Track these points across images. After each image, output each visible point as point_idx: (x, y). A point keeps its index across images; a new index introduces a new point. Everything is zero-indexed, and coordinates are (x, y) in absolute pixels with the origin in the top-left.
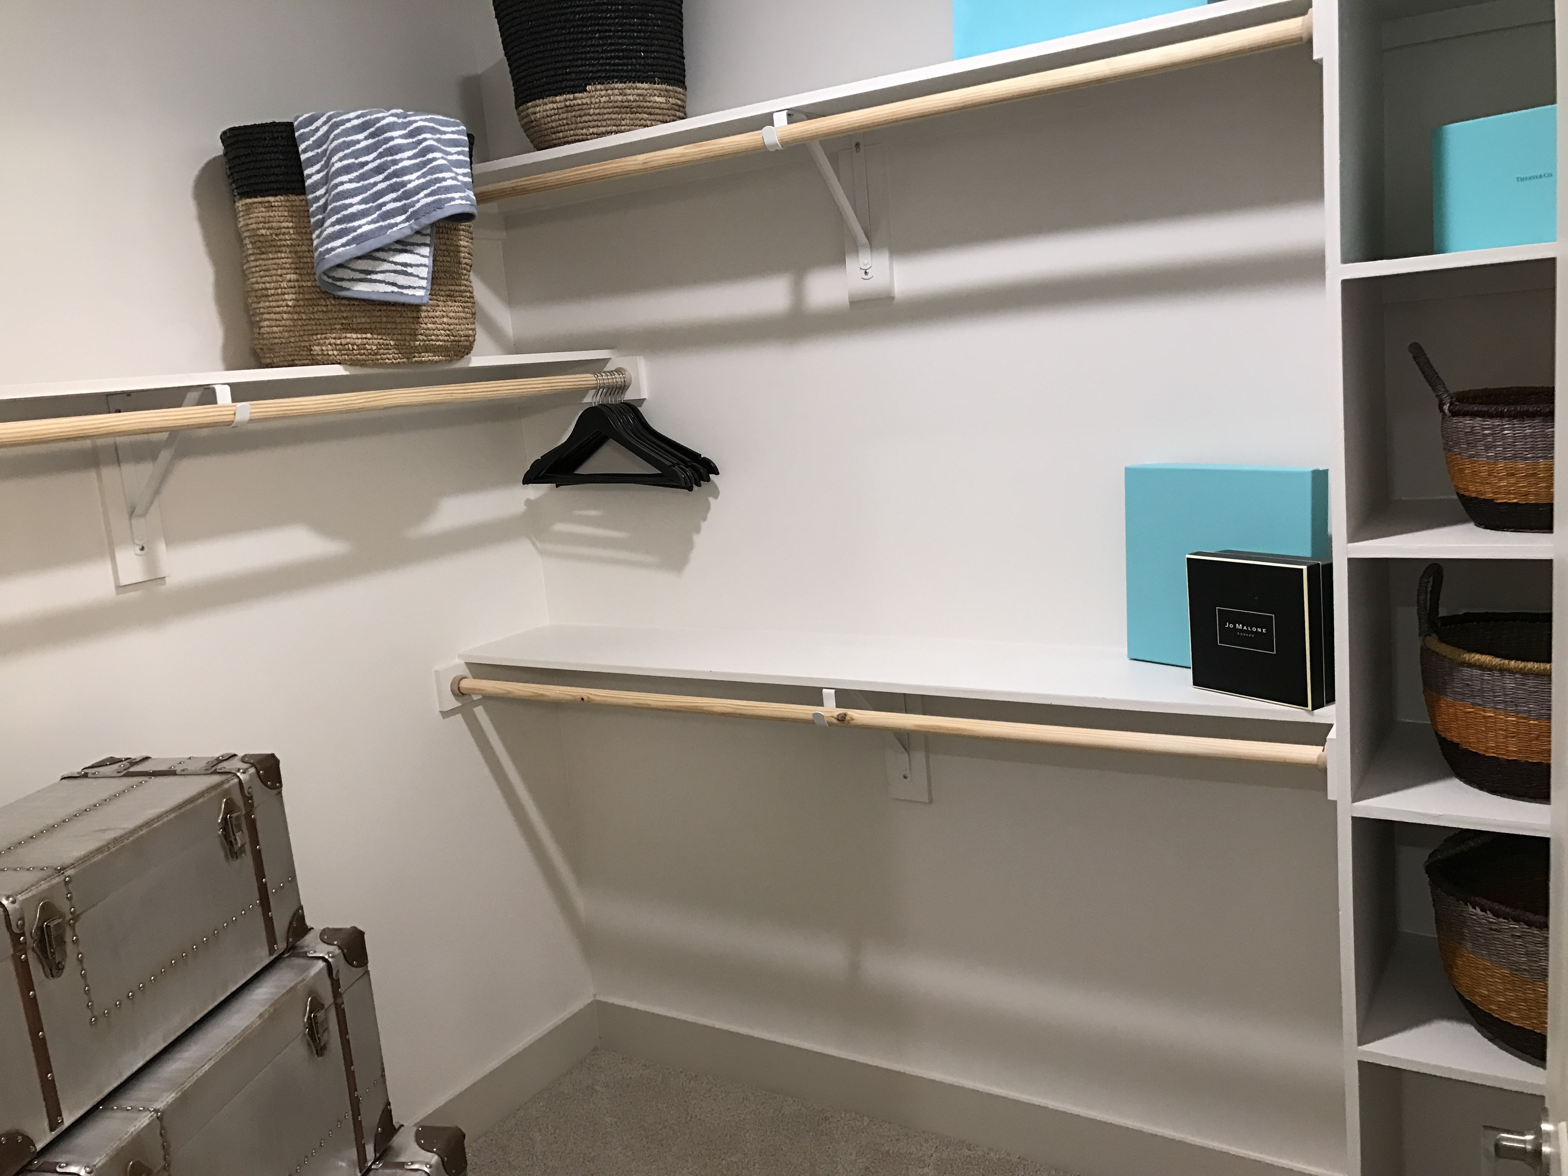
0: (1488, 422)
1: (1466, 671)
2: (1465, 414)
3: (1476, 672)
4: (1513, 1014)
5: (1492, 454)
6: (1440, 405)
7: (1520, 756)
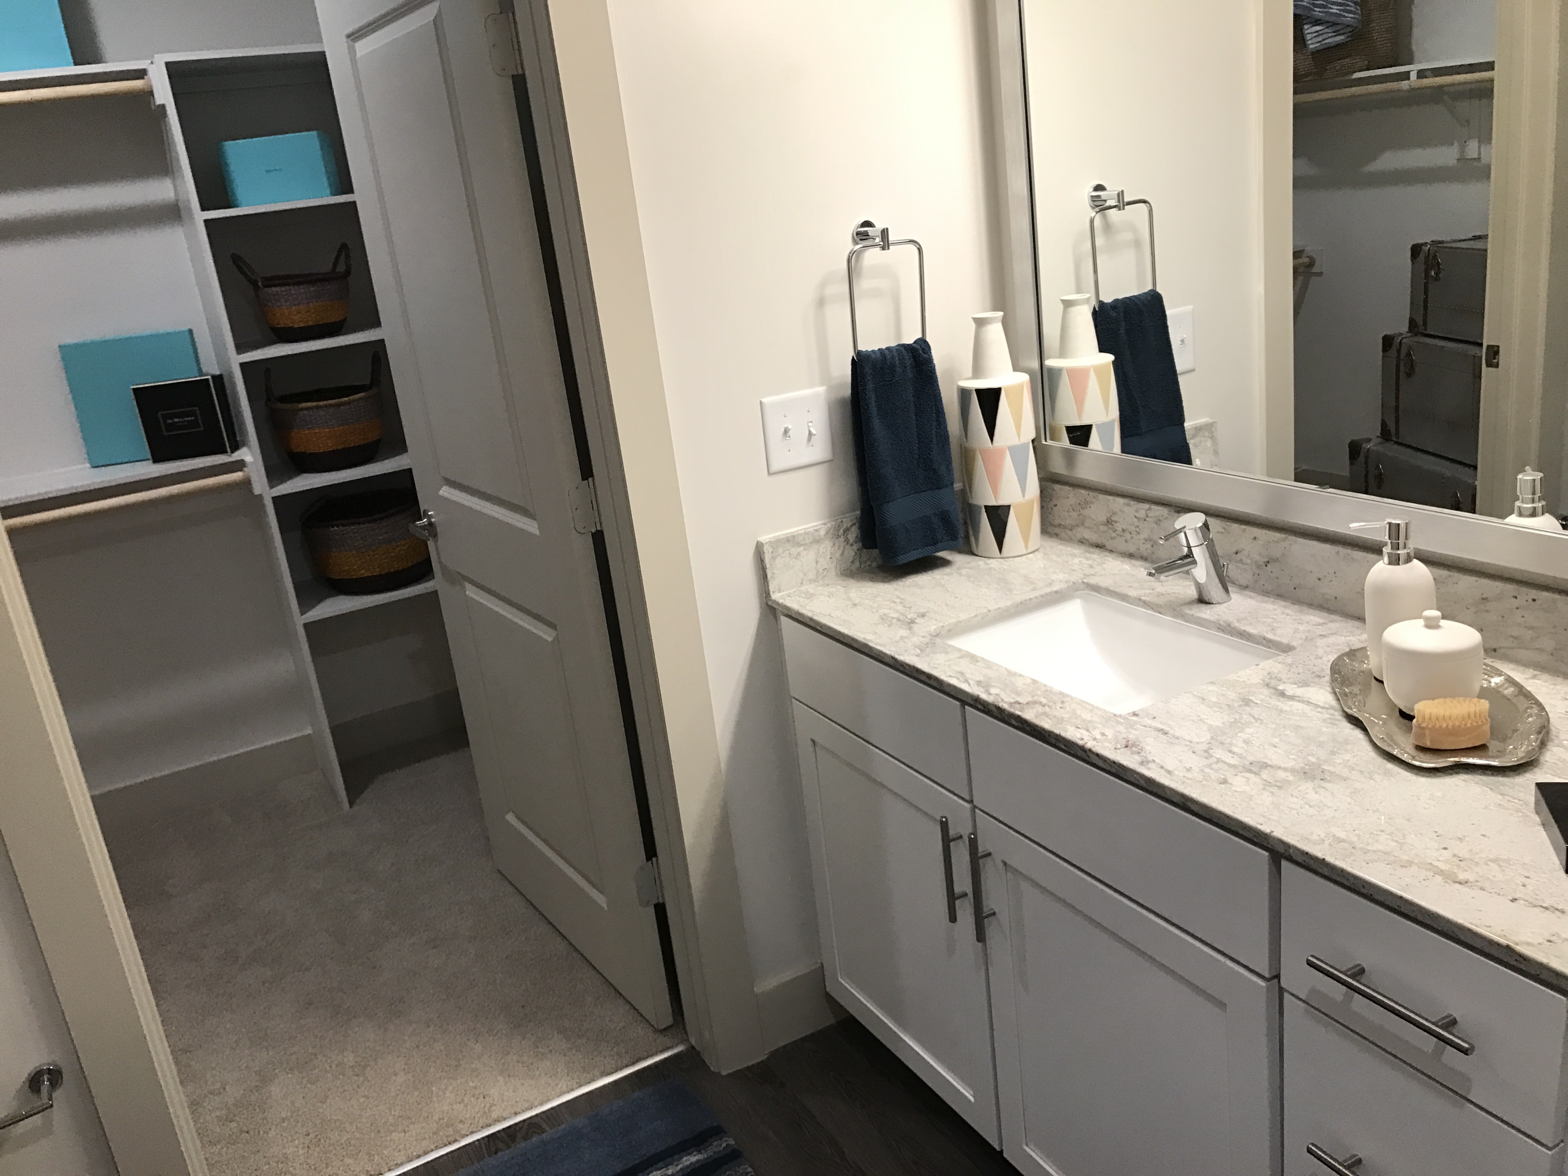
0: (283, 289)
1: (301, 413)
2: (271, 286)
3: (306, 412)
4: (363, 571)
5: (288, 304)
6: (254, 283)
7: (334, 448)
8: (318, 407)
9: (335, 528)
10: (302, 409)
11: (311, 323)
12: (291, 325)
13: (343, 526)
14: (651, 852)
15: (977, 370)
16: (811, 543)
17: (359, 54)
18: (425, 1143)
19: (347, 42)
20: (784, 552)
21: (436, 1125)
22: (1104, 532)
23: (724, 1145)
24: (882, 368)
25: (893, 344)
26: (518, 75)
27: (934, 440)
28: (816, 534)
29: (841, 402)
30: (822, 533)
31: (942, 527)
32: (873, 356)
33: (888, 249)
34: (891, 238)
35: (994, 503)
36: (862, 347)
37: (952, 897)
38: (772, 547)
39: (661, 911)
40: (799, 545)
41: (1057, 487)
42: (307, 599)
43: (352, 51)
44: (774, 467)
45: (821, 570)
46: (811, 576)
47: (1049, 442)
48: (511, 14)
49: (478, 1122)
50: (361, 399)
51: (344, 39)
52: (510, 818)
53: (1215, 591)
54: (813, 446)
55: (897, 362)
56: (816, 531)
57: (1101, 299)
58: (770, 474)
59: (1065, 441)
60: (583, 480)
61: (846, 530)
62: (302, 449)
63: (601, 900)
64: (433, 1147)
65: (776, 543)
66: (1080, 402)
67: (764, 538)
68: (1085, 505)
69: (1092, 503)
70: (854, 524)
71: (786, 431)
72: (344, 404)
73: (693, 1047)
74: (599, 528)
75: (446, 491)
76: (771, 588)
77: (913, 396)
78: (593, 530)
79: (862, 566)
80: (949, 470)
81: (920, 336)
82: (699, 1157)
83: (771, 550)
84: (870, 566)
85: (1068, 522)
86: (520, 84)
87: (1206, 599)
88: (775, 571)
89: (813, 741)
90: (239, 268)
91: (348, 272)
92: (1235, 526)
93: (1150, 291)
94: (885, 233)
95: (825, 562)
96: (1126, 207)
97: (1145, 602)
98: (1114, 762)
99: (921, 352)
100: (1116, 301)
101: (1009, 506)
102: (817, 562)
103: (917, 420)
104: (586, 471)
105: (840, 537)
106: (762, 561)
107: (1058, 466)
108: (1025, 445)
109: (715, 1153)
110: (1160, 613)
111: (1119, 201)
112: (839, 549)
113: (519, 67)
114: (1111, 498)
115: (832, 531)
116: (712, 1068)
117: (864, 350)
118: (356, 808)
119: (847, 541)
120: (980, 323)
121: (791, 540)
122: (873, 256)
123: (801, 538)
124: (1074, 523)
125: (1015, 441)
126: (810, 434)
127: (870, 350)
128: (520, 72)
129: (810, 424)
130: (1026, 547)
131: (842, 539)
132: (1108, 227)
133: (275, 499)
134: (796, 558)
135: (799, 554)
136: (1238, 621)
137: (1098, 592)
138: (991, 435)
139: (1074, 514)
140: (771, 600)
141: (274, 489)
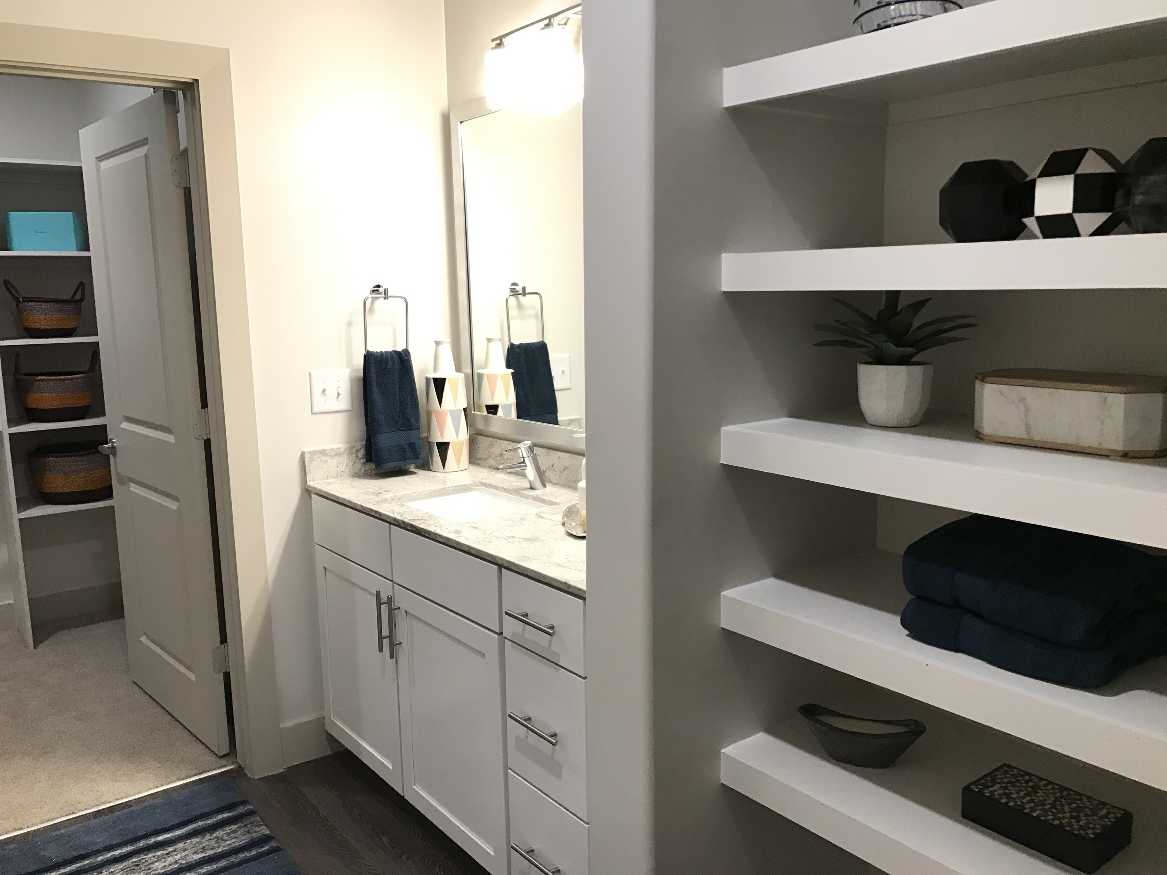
0: (37, 304)
1: (38, 383)
2: (29, 302)
3: (41, 382)
4: (66, 488)
5: (38, 313)
6: (17, 300)
7: (58, 407)
8: (49, 380)
9: (51, 458)
10: (39, 380)
11: (52, 327)
12: (38, 327)
13: (56, 457)
14: (224, 639)
15: (435, 369)
16: (334, 455)
17: (102, 169)
18: (53, 814)
19: (96, 162)
20: (317, 459)
21: (62, 804)
22: (499, 460)
23: (246, 808)
24: (380, 361)
25: (390, 349)
26: (187, 188)
27: (409, 404)
28: (338, 450)
29: (358, 379)
30: (342, 450)
31: (410, 451)
32: (376, 354)
33: (388, 299)
34: (389, 294)
35: (440, 441)
36: (371, 349)
37: (381, 638)
38: (310, 455)
39: (227, 676)
40: (327, 455)
41: (480, 437)
42: (23, 504)
43: (98, 168)
44: (315, 411)
45: (340, 472)
46: (334, 474)
47: (476, 412)
48: (186, 157)
49: (91, 803)
50: (79, 378)
51: (94, 159)
52: (143, 639)
53: (538, 484)
54: (339, 401)
55: (390, 359)
56: (338, 448)
57: (512, 342)
58: (313, 413)
59: (485, 413)
60: (202, 408)
61: (357, 451)
62: (34, 406)
63: (192, 677)
64: (58, 816)
65: (313, 453)
66: (493, 393)
67: (305, 450)
68: (491, 446)
69: (494, 445)
70: (362, 448)
71: (324, 391)
72: (67, 380)
73: (240, 766)
74: (209, 438)
75: (125, 425)
76: (308, 479)
77: (398, 378)
78: (205, 438)
79: (366, 473)
80: (417, 421)
81: (405, 348)
82: (229, 815)
83: (309, 456)
84: (371, 473)
85: (484, 457)
86: (187, 193)
87: (533, 487)
88: (311, 469)
89: (325, 568)
90: (8, 290)
91: (82, 300)
92: (552, 451)
93: (541, 341)
94: (386, 291)
95: (342, 468)
96: (527, 295)
97: (505, 489)
98: (445, 537)
99: (404, 355)
100: (521, 344)
101: (449, 443)
102: (338, 467)
103: (400, 392)
104: (204, 404)
105: (353, 454)
106: (304, 462)
107: (480, 425)
108: (459, 410)
109: (239, 812)
110: (511, 494)
111: (523, 292)
112: (352, 461)
113: (188, 184)
114: (502, 441)
115: (348, 450)
116: (249, 775)
117: (371, 351)
118: (38, 649)
119: (357, 456)
120: (438, 343)
121: (323, 452)
122: (381, 302)
123: (329, 452)
124: (486, 457)
125: (453, 408)
126: (339, 394)
127: (375, 351)
128: (189, 186)
129: (339, 389)
130: (458, 467)
131: (354, 455)
132: (520, 306)
133: (11, 435)
134: (325, 463)
135: (327, 461)
136: (543, 495)
137: (486, 487)
138: (440, 403)
139: (487, 452)
140: (307, 485)
141: (11, 429)
